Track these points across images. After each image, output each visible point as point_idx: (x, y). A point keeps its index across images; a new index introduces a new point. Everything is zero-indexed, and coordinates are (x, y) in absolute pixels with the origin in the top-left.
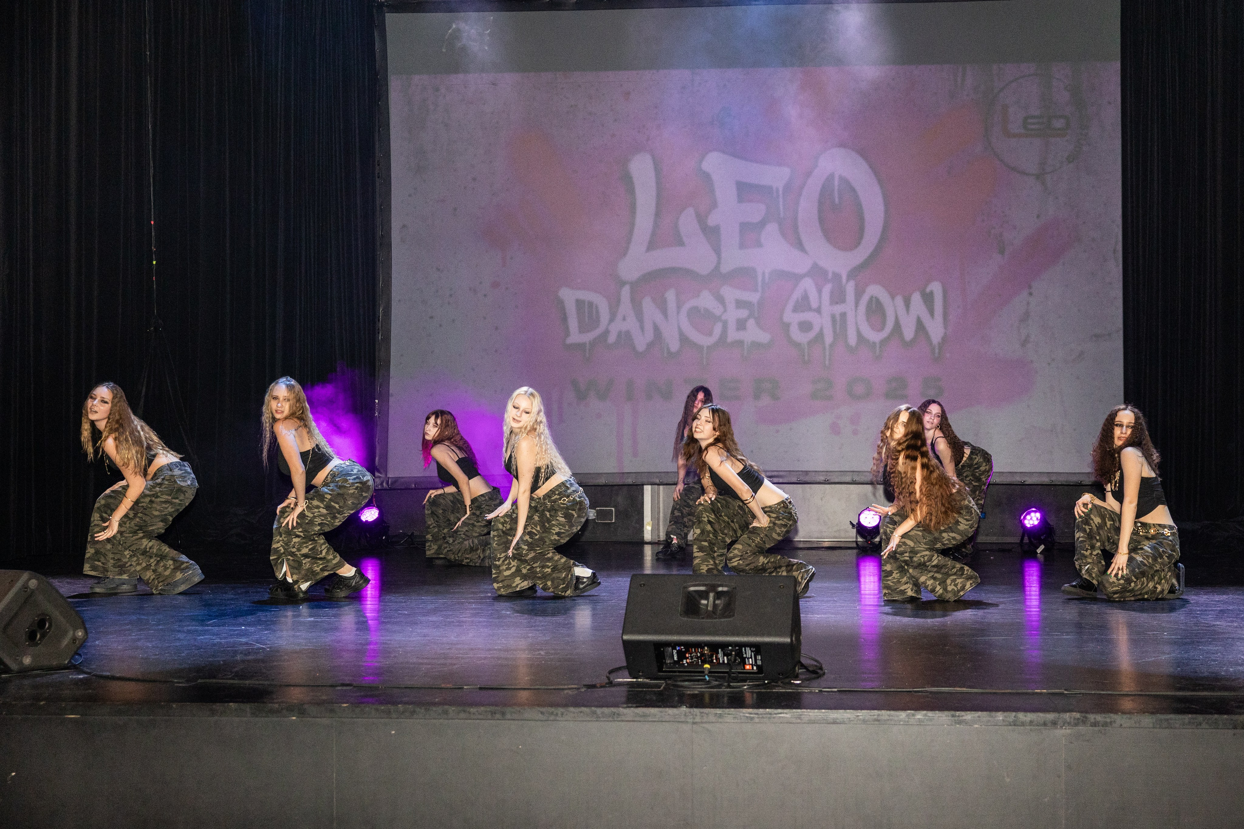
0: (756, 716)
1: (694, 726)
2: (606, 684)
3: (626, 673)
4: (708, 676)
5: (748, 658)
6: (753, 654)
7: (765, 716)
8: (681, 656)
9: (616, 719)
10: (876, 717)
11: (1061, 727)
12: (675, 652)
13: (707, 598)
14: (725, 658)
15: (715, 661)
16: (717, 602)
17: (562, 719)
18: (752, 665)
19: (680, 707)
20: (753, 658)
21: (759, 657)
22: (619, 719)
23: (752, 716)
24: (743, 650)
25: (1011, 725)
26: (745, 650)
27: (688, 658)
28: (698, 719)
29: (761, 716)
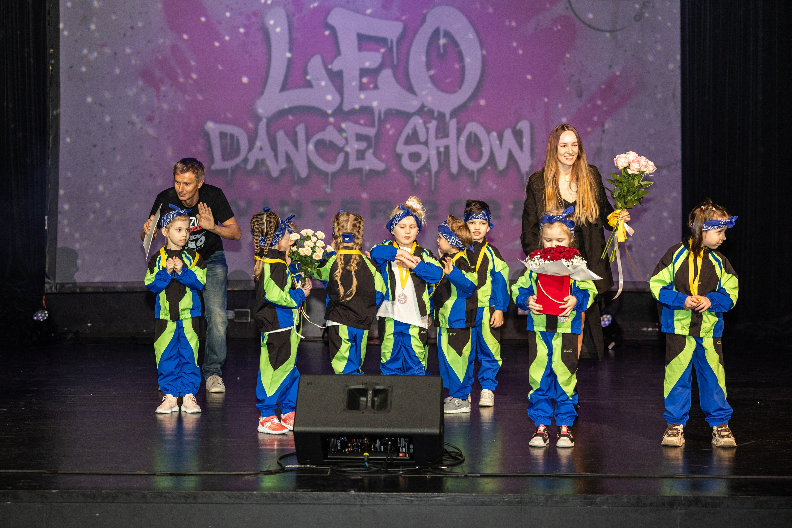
0: (416, 499)
1: (362, 508)
2: (280, 470)
3: (295, 459)
4: (368, 463)
5: (402, 447)
6: (406, 443)
7: (422, 499)
8: (344, 445)
9: (294, 502)
10: (519, 499)
11: (677, 508)
12: (339, 442)
13: (366, 395)
14: (382, 447)
15: (373, 450)
16: (376, 399)
17: (246, 502)
18: (405, 453)
19: (349, 491)
20: (406, 447)
21: (411, 446)
22: (297, 502)
23: (412, 499)
24: (398, 441)
25: (634, 506)
26: (400, 440)
27: (349, 447)
28: (365, 502)
29: (420, 499)
